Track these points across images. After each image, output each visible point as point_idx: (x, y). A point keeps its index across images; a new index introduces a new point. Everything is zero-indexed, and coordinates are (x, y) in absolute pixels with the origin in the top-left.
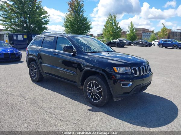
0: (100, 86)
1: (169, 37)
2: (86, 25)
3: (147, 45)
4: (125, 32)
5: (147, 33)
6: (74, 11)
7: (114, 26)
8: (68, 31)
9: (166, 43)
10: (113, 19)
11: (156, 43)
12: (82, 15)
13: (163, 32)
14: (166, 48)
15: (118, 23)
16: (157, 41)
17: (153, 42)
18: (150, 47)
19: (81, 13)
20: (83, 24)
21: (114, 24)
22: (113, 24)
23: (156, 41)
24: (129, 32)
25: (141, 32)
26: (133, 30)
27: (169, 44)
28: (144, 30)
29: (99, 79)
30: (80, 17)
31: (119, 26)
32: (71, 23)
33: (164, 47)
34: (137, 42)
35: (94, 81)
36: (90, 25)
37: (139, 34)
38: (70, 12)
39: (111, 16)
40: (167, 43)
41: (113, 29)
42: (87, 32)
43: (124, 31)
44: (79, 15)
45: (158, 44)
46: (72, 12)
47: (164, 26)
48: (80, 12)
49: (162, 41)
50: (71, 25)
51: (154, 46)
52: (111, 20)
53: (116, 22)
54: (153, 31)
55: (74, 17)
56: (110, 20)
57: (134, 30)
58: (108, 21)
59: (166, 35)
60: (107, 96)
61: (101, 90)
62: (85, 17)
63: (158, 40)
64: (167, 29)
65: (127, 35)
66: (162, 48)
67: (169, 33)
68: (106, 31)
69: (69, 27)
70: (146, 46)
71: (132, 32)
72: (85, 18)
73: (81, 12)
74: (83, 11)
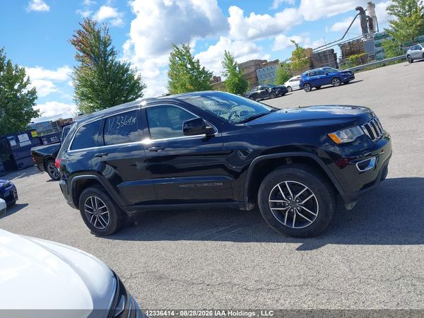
0: (307, 188)
1: (312, 67)
2: (130, 81)
3: (277, 92)
4: (217, 79)
5: (265, 69)
6: (91, 58)
7: (191, 69)
8: (91, 107)
9: (317, 79)
10: (184, 55)
11: (293, 83)
12: (112, 61)
13: (299, 58)
14: (318, 88)
15: (198, 61)
16: (296, 80)
17: (287, 84)
18: (283, 95)
19: (110, 58)
20: (123, 82)
21: (189, 66)
22: (187, 68)
23: (292, 81)
24: (227, 75)
25: (253, 69)
26: (235, 68)
27: (321, 78)
28: (259, 64)
29: (301, 172)
30: (110, 67)
31: (201, 68)
32: (92, 86)
33: (314, 88)
34: (254, 94)
35: (286, 182)
36: (139, 79)
37: (249, 74)
38: (83, 61)
39: (177, 48)
40: (318, 77)
41: (191, 78)
42: (137, 98)
43: (215, 77)
44: (106, 62)
45: (300, 85)
46: (88, 60)
47: (297, 45)
48: (106, 56)
49: (307, 75)
50: (95, 90)
51: (292, 91)
52: (180, 60)
53: (193, 60)
54: (277, 61)
55: (95, 72)
56: (177, 59)
57: (237, 69)
58: (173, 63)
59: (306, 63)
60: (331, 205)
61: (313, 195)
62: (121, 64)
63: (295, 78)
64: (304, 50)
65: (225, 82)
66: (311, 90)
67: (310, 58)
68: (177, 85)
69: (90, 98)
70: (277, 96)
71: (234, 75)
72: (123, 66)
73: (110, 55)
74: (112, 53)
